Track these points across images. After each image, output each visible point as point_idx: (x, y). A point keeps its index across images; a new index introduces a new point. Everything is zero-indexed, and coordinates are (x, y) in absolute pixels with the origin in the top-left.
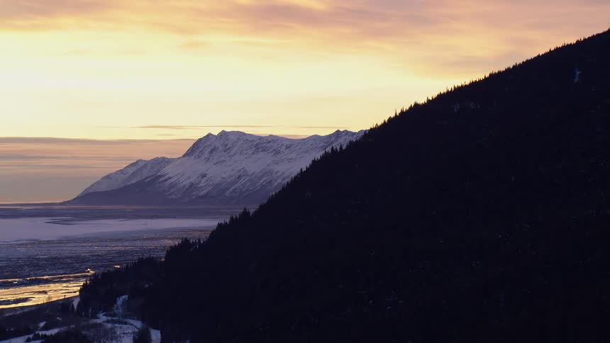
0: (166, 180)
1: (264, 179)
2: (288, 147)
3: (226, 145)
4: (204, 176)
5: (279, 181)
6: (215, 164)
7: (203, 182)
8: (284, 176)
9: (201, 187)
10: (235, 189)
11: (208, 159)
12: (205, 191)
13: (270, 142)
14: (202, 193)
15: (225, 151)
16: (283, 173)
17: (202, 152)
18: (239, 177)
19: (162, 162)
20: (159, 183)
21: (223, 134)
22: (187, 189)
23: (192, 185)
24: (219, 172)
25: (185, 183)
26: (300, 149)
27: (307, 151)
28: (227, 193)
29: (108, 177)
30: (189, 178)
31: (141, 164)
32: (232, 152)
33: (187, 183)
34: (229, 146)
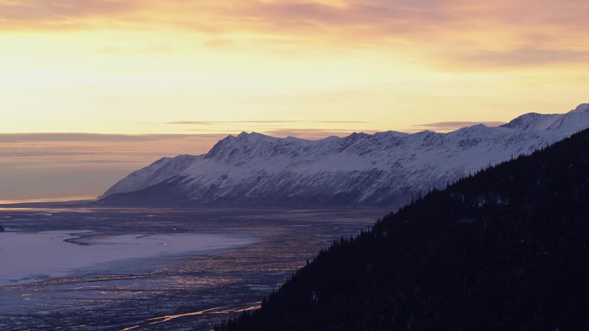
0: (187, 182)
1: (283, 181)
2: (306, 149)
3: (246, 147)
4: (225, 177)
5: (298, 183)
6: (236, 165)
7: (223, 183)
8: (303, 177)
9: (222, 189)
10: (255, 191)
11: (229, 161)
12: (225, 193)
13: (288, 144)
14: (222, 195)
15: (245, 153)
16: (301, 175)
17: (222, 153)
18: (259, 179)
19: (185, 160)
20: (182, 184)
21: (244, 135)
22: (209, 190)
23: (213, 187)
24: (239, 173)
25: (205, 185)
26: (318, 151)
27: (324, 154)
28: (247, 194)
29: (134, 174)
30: (210, 180)
31: (166, 162)
32: (252, 154)
33: (208, 184)
34: (249, 148)
